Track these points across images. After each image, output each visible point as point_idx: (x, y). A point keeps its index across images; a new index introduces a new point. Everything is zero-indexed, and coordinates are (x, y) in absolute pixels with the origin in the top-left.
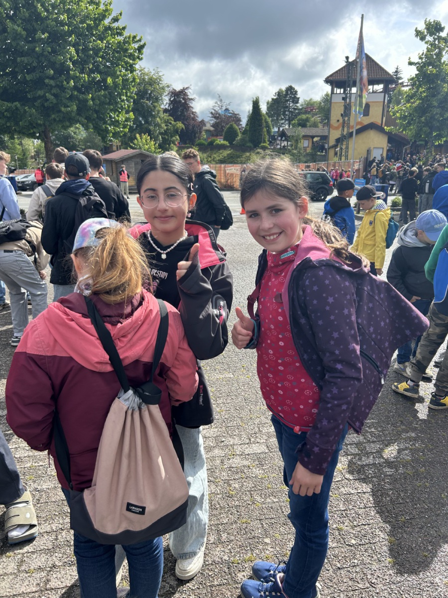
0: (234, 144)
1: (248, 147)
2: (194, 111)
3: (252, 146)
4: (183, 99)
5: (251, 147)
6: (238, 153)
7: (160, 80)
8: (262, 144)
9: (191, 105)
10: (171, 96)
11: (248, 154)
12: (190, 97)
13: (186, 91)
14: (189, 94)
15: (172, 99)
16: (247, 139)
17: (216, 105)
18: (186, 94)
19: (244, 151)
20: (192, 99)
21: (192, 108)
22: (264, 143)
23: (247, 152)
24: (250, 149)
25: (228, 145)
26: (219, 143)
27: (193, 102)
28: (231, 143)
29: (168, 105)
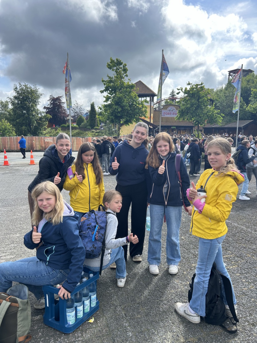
0: (80, 127)
1: (88, 128)
2: (65, 109)
3: (91, 128)
4: (59, 102)
5: (89, 128)
6: (82, 132)
7: (37, 91)
8: (95, 127)
9: (62, 106)
10: (52, 101)
11: (87, 132)
12: (62, 102)
13: (60, 98)
14: (62, 100)
15: (52, 102)
16: (88, 124)
17: (74, 106)
18: (60, 100)
19: (85, 131)
20: (63, 103)
21: (64, 107)
22: (97, 126)
23: (87, 131)
24: (89, 130)
25: (78, 127)
26: (73, 126)
27: (64, 104)
28: (79, 126)
29: (49, 105)
